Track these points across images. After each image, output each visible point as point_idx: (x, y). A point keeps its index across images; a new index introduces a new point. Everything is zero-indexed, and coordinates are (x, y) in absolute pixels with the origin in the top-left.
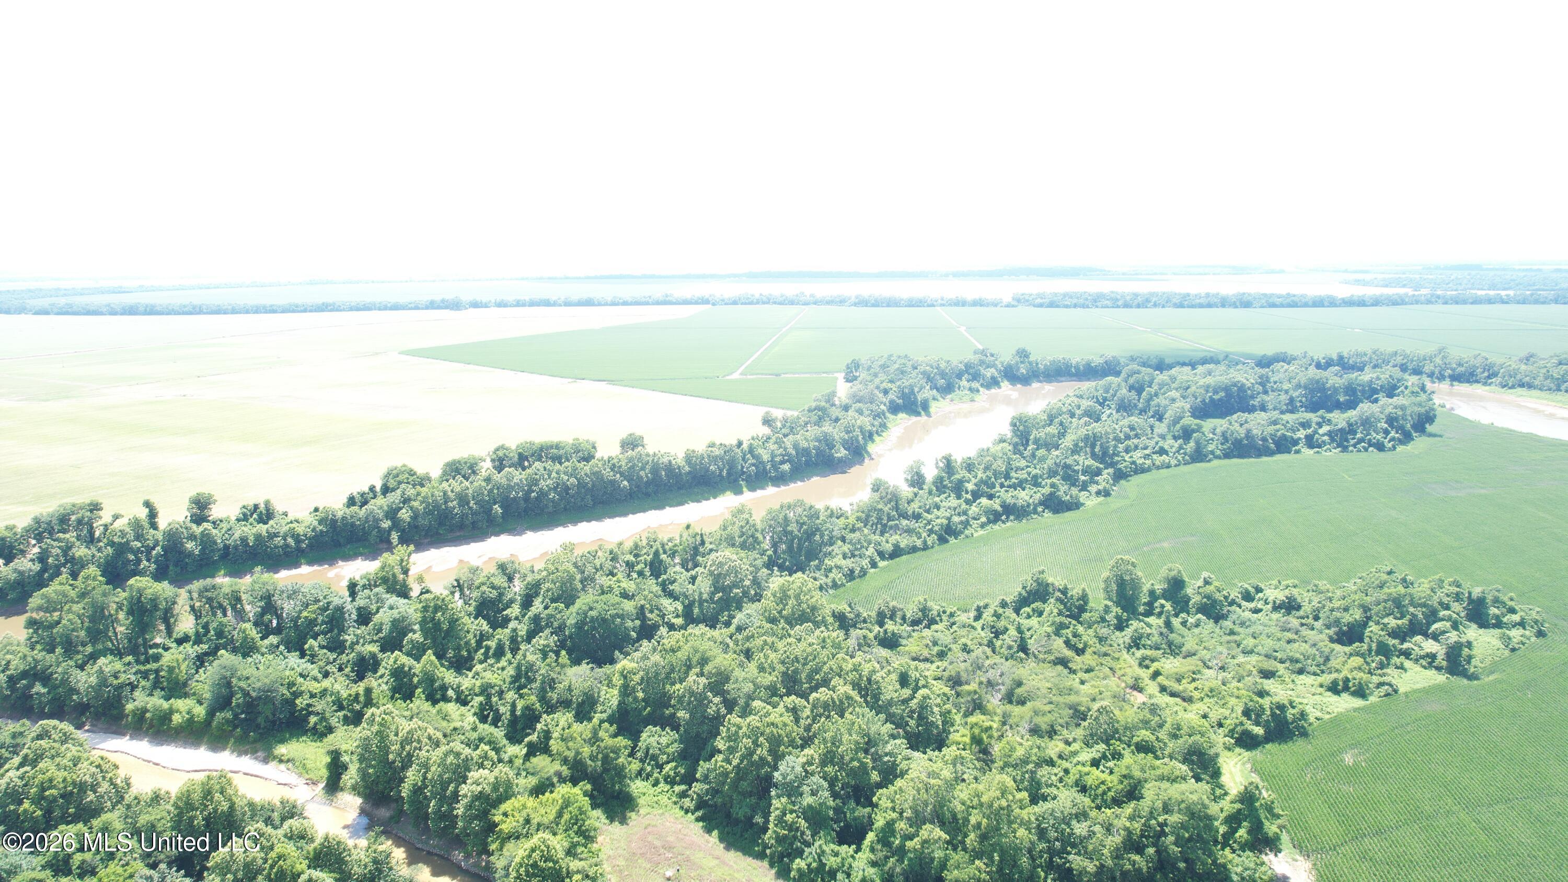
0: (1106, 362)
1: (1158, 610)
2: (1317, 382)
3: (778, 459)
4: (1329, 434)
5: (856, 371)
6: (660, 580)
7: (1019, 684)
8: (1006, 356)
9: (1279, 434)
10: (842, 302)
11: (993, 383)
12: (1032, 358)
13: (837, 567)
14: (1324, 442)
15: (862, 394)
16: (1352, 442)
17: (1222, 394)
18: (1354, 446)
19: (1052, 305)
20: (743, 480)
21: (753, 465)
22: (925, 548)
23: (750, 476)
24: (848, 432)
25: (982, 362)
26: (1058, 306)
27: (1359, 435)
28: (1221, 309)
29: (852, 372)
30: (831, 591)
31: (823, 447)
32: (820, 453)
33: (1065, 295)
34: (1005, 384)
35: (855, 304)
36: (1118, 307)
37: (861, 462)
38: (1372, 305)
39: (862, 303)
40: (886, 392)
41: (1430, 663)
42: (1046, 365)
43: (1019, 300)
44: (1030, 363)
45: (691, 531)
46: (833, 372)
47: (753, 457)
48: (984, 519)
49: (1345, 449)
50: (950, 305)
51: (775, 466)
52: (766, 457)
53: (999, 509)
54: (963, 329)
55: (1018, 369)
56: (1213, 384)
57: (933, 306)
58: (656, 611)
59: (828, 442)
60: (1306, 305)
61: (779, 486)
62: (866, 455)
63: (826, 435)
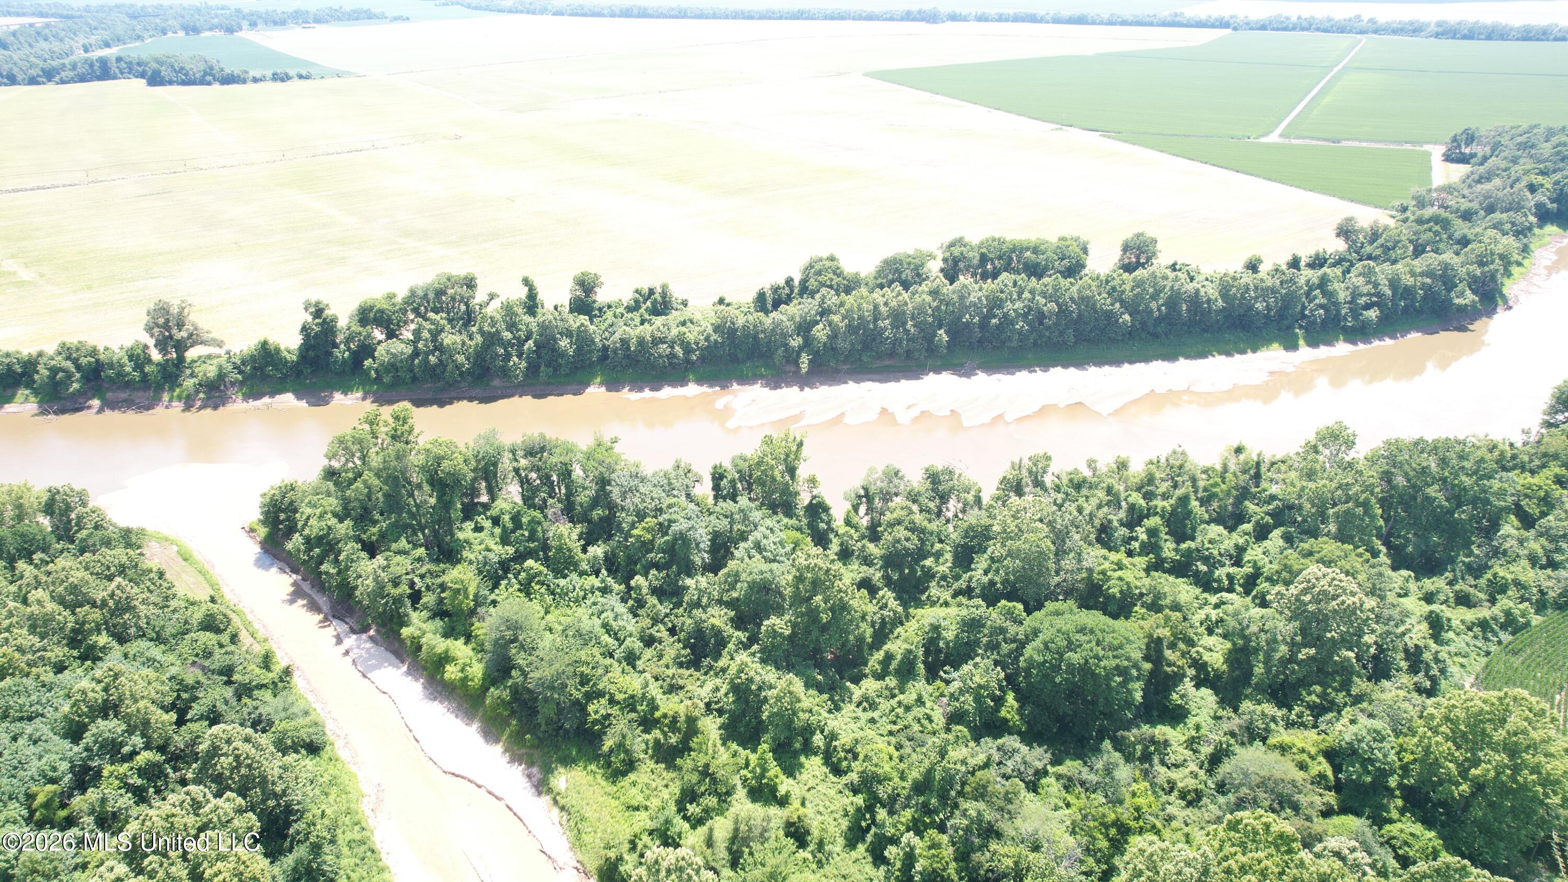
3: (1362, 301)
5: (1469, 145)
10: (1415, 30)
13: (1517, 583)
15: (1500, 194)
20: (1301, 327)
21: (1321, 306)
23: (1314, 323)
24: (1481, 264)
29: (1456, 145)
30: (1505, 637)
31: (1439, 287)
32: (1430, 295)
35: (1437, 35)
37: (1492, 312)
39: (1447, 32)
40: (1532, 188)
45: (1242, 457)
46: (1418, 143)
47: (1325, 293)
51: (1355, 312)
52: (1343, 296)
58: (1182, 646)
59: (1447, 279)
61: (1354, 343)
62: (1500, 302)
63: (1446, 267)
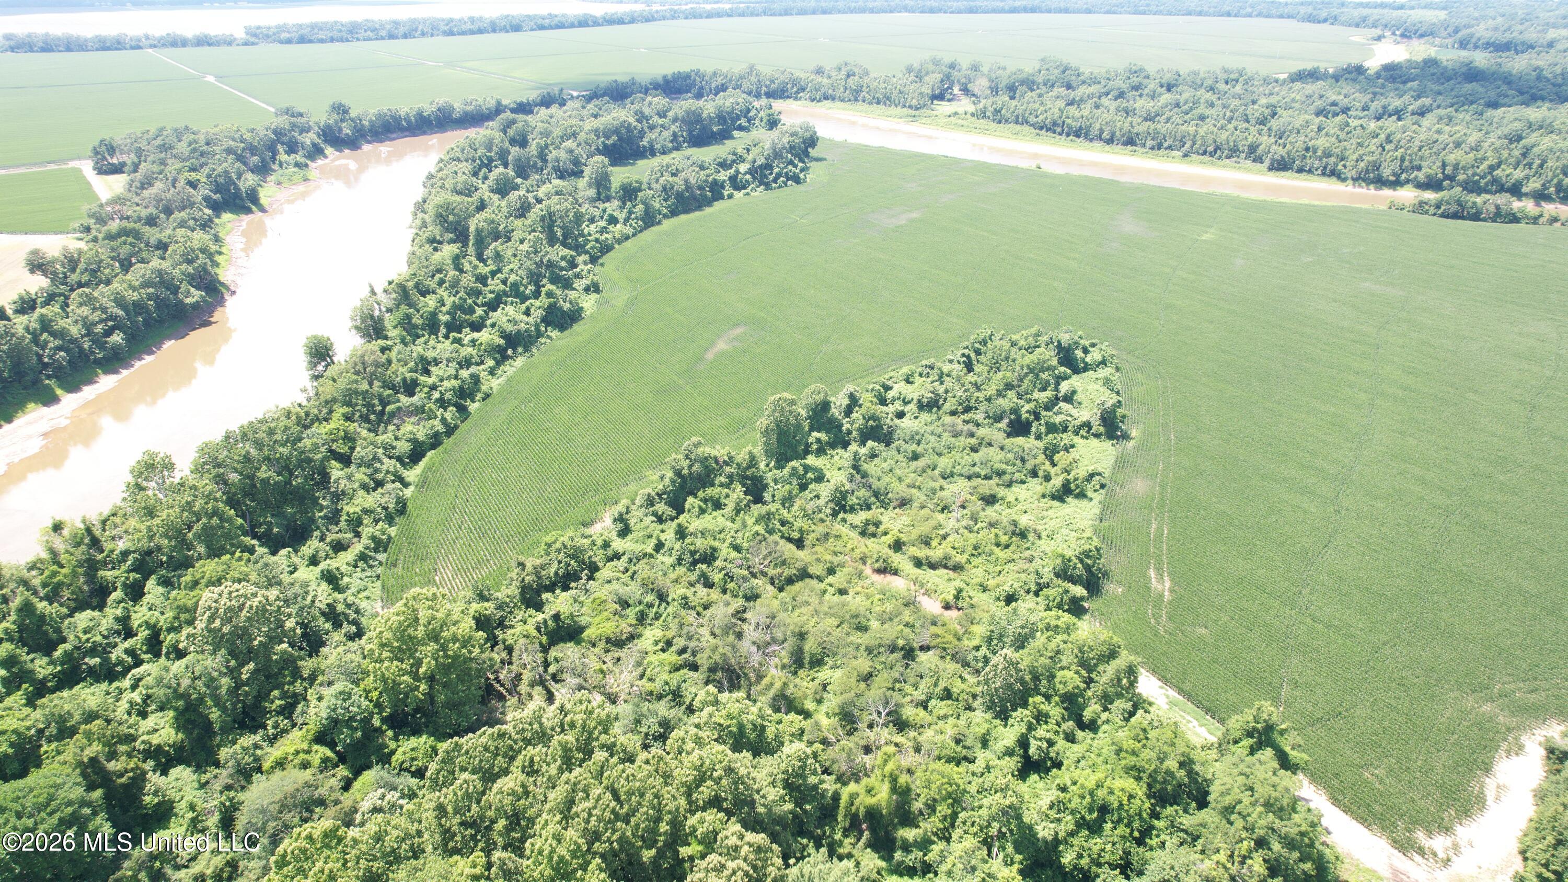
0: (439, 110)
1: (815, 447)
3: (99, 329)
4: (750, 172)
5: (112, 155)
6: (58, 654)
7: (802, 636)
8: (320, 115)
9: (710, 179)
11: (316, 152)
12: (353, 114)
13: (366, 511)
14: (747, 181)
16: (771, 178)
17: (615, 138)
18: (775, 181)
19: (302, 40)
20: (49, 377)
21: (59, 349)
22: (450, 431)
23: (60, 367)
24: (190, 262)
25: (293, 126)
26: (310, 41)
27: (776, 170)
28: (492, 35)
29: (104, 158)
30: (382, 557)
31: (164, 293)
32: (161, 303)
33: (313, 27)
34: (329, 150)
36: (383, 38)
37: (221, 301)
38: (630, 23)
40: (193, 185)
41: (1088, 432)
42: (371, 121)
43: (256, 37)
44: (353, 120)
45: (66, 532)
46: (65, 161)
47: (54, 334)
48: (491, 363)
49: (768, 187)
50: (164, 45)
51: (98, 342)
52: (75, 331)
53: (502, 342)
54: (211, 79)
55: (340, 130)
57: (139, 47)
58: (122, 748)
59: (164, 282)
60: (572, 26)
61: (115, 372)
62: (224, 290)
63: (160, 273)
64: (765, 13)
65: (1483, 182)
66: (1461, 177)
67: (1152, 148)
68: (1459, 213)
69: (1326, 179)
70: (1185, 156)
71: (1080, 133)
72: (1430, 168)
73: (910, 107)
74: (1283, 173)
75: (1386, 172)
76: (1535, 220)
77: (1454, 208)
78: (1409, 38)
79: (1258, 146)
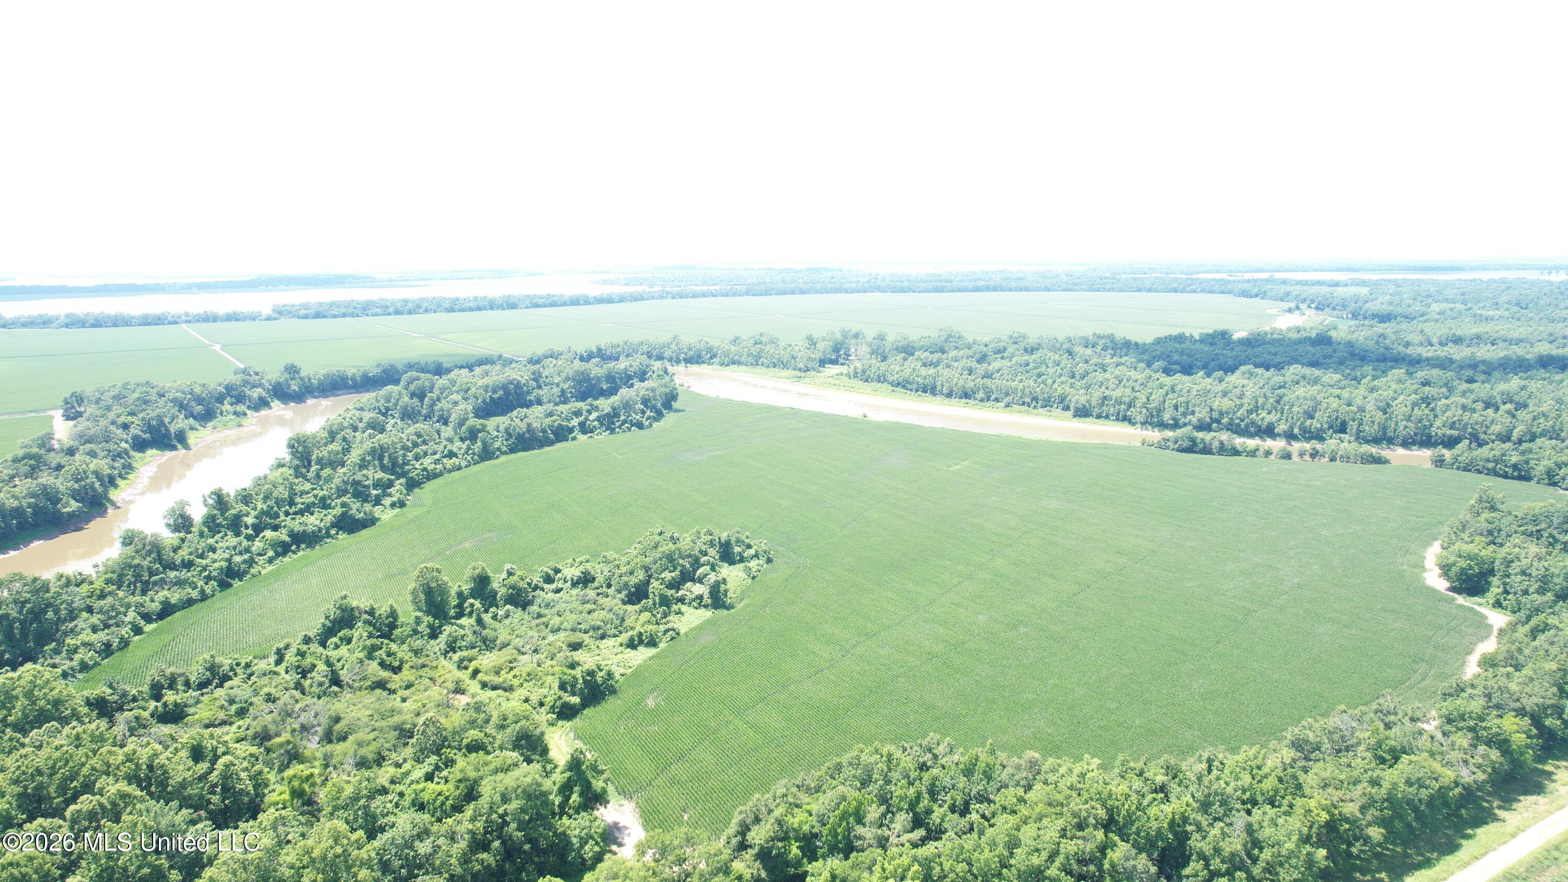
0: (384, 371)
1: (468, 610)
2: (583, 373)
4: (598, 419)
5: (80, 405)
7: (337, 720)
8: (273, 373)
9: (556, 424)
10: (45, 322)
11: (262, 403)
12: (303, 374)
13: (85, 644)
14: (594, 427)
15: (91, 432)
16: (618, 424)
17: (501, 392)
18: (620, 427)
19: (318, 315)
22: (204, 597)
24: (77, 480)
25: (246, 383)
26: (325, 317)
27: (622, 418)
28: (490, 311)
29: (73, 407)
30: (80, 676)
31: (43, 502)
32: (38, 511)
33: (332, 304)
34: (276, 404)
35: (67, 326)
36: (389, 314)
37: (103, 512)
38: (619, 302)
39: (74, 322)
40: (125, 427)
41: (699, 604)
42: (319, 380)
43: (280, 313)
44: (302, 379)
46: (44, 410)
48: (271, 553)
49: (613, 431)
50: (198, 321)
53: (288, 539)
54: (217, 347)
55: (289, 386)
56: (491, 384)
57: (176, 323)
59: (51, 496)
60: (564, 304)
62: (108, 505)
63: (45, 488)
64: (747, 294)
65: (1243, 424)
66: (1225, 420)
67: (982, 400)
68: (1192, 448)
69: (1120, 423)
70: (1007, 406)
71: (930, 389)
72: (1202, 414)
73: (800, 370)
74: (1085, 419)
75: (1167, 417)
76: (1253, 453)
77: (1186, 444)
78: (1322, 310)
79: (1065, 397)
